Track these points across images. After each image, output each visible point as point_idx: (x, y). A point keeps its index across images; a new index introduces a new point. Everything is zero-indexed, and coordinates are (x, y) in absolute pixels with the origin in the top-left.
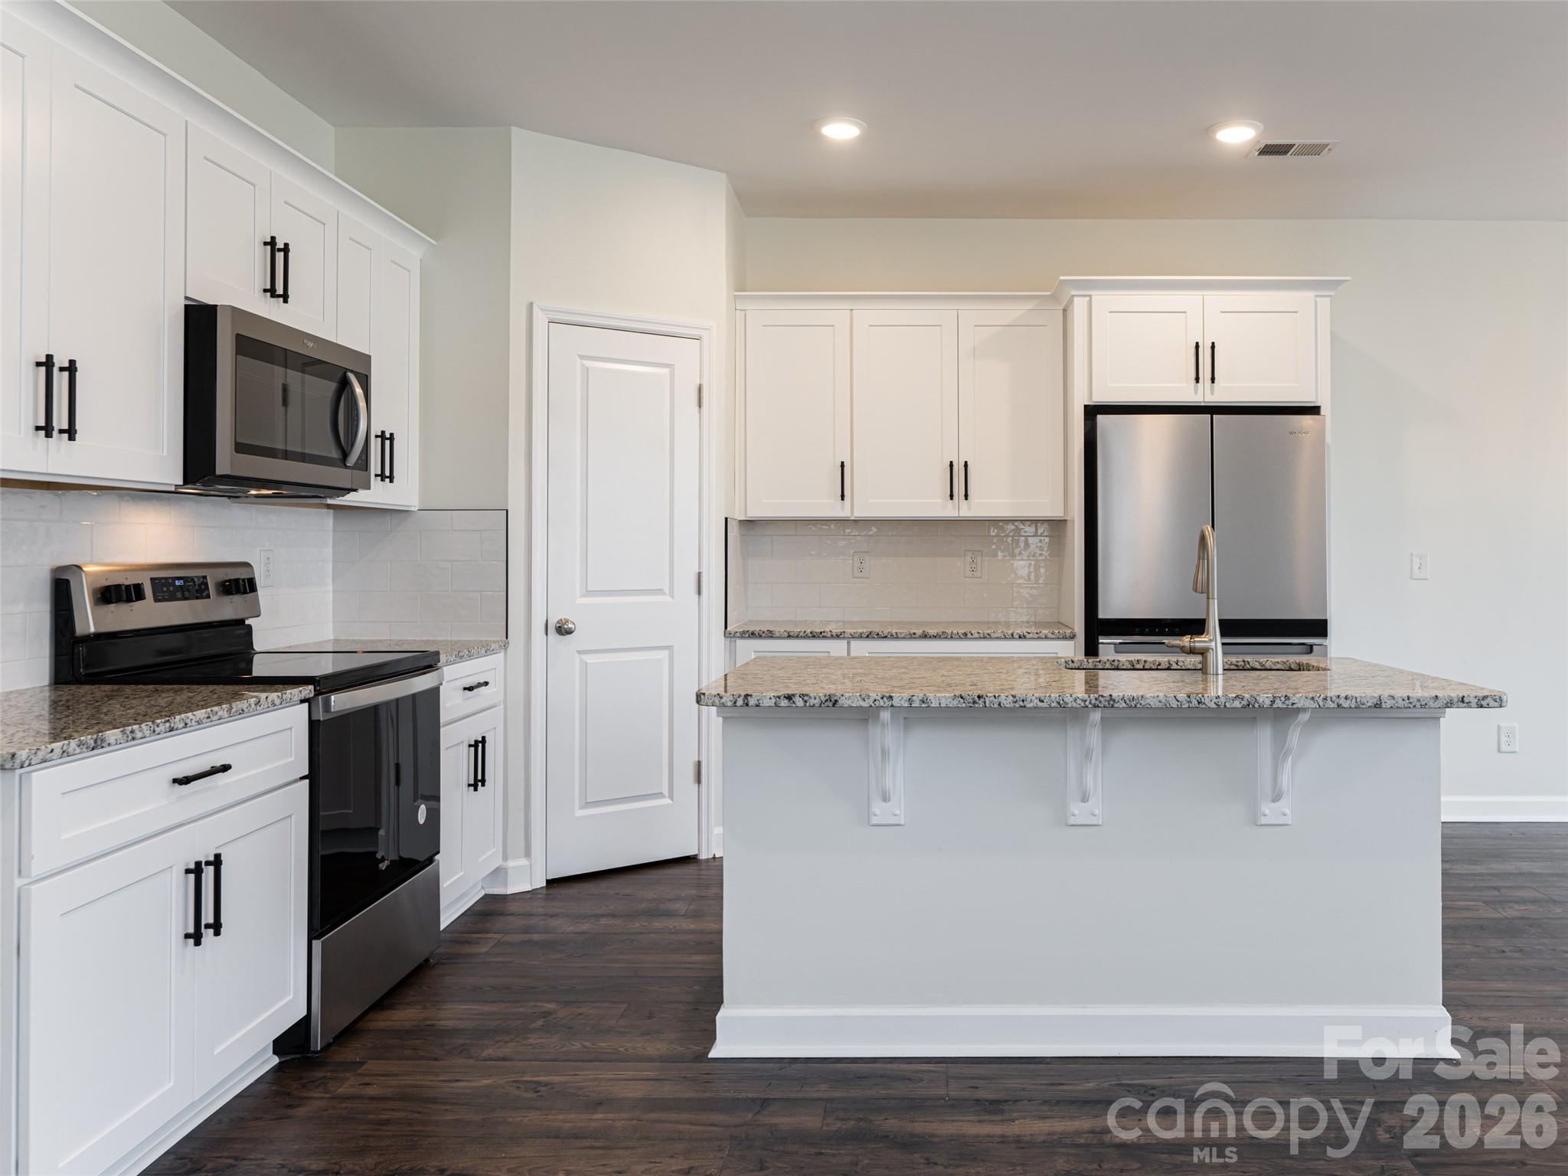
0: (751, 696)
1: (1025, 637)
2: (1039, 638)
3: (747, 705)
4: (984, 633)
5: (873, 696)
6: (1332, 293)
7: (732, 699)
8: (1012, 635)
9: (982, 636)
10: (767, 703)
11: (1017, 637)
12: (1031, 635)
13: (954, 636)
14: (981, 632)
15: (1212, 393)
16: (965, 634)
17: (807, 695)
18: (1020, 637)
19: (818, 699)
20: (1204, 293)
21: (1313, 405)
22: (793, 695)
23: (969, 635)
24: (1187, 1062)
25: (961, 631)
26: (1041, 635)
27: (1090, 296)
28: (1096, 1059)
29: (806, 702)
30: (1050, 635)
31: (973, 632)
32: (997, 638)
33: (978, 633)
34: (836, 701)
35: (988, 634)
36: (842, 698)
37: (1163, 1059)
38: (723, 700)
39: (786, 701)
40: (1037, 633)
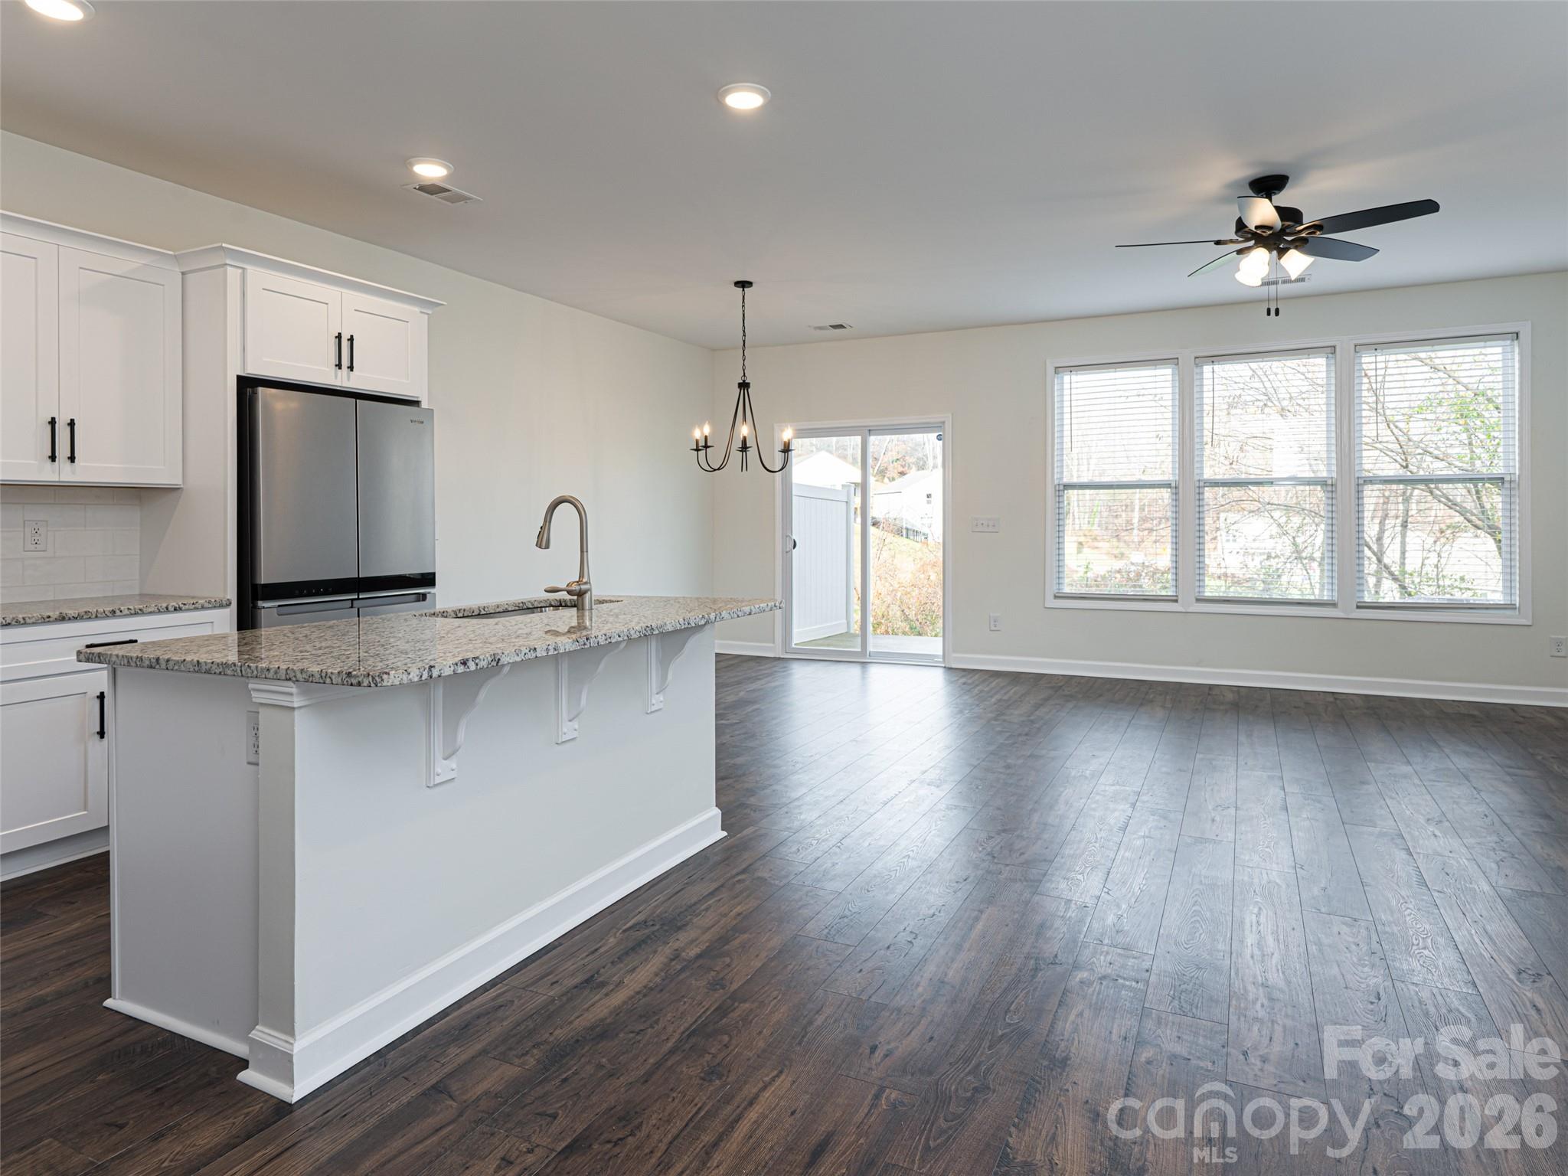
0: (434, 667)
1: (180, 609)
2: (196, 609)
3: (431, 677)
4: (135, 609)
5: (524, 650)
6: (430, 312)
7: (418, 673)
8: (167, 608)
9: (133, 612)
10: (448, 672)
11: (173, 609)
12: (187, 607)
13: (99, 615)
14: (132, 607)
15: (349, 380)
16: (113, 612)
17: (478, 658)
18: (175, 609)
19: (486, 661)
20: (344, 290)
21: (416, 399)
22: (467, 660)
23: (118, 613)
24: (628, 900)
25: (108, 609)
26: (197, 605)
27: (243, 269)
28: (580, 927)
29: (477, 665)
30: (206, 605)
31: (122, 608)
32: (151, 613)
33: (128, 609)
34: (499, 659)
35: (140, 610)
36: (504, 656)
37: (613, 907)
38: (411, 676)
39: (462, 667)
40: (193, 604)
